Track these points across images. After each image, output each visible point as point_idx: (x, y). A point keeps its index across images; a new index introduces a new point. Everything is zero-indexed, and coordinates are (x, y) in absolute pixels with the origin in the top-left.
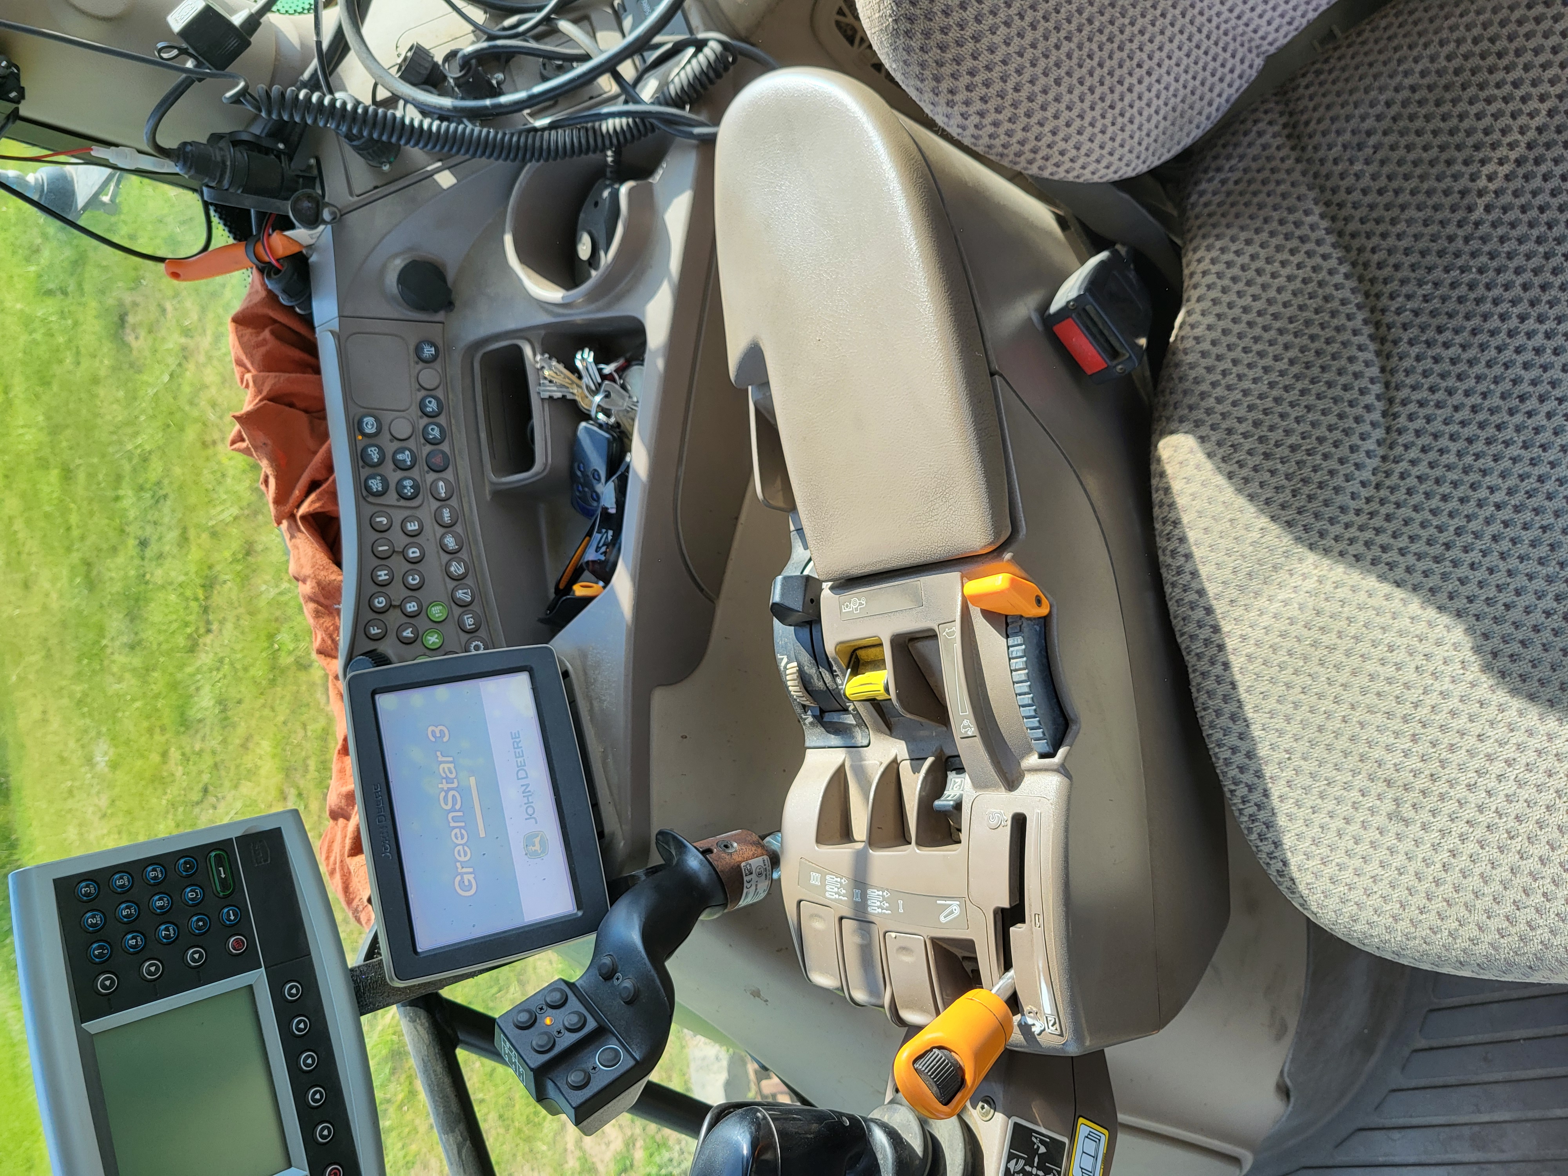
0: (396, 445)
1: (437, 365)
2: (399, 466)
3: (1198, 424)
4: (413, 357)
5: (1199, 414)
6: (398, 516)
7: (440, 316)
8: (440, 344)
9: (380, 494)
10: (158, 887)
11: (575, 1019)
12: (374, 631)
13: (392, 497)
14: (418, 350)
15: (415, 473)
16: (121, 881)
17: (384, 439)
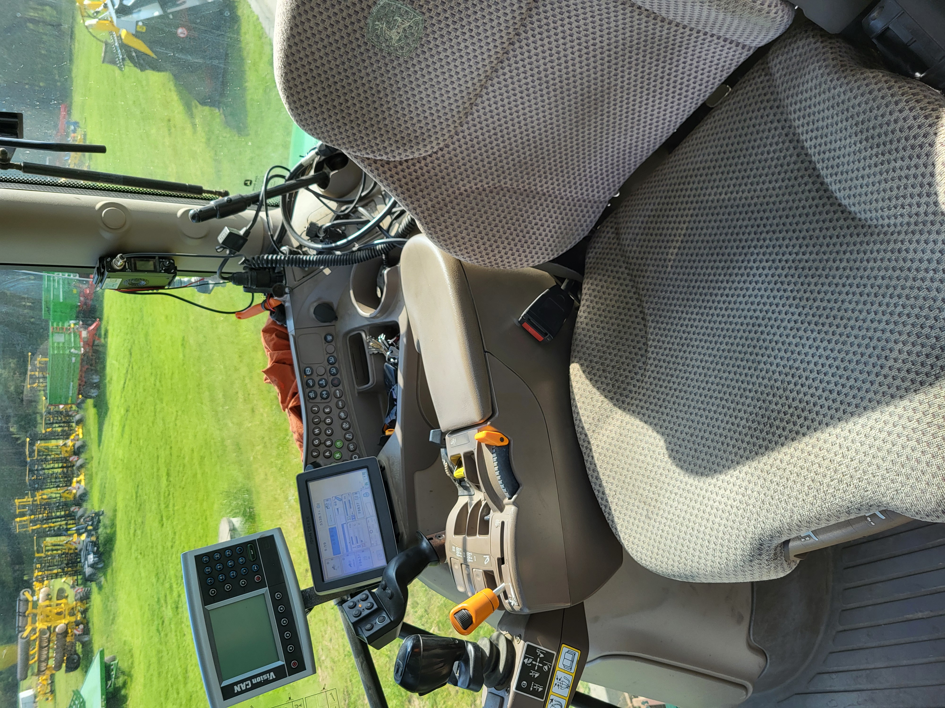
0: (319, 378)
1: (333, 343)
2: (321, 386)
3: (580, 359)
4: (324, 341)
5: (581, 354)
6: (322, 406)
7: (333, 323)
8: (334, 334)
9: (313, 398)
10: (230, 558)
11: (369, 604)
12: (315, 454)
13: (319, 399)
14: (325, 338)
15: (327, 388)
16: (217, 556)
17: (314, 377)
